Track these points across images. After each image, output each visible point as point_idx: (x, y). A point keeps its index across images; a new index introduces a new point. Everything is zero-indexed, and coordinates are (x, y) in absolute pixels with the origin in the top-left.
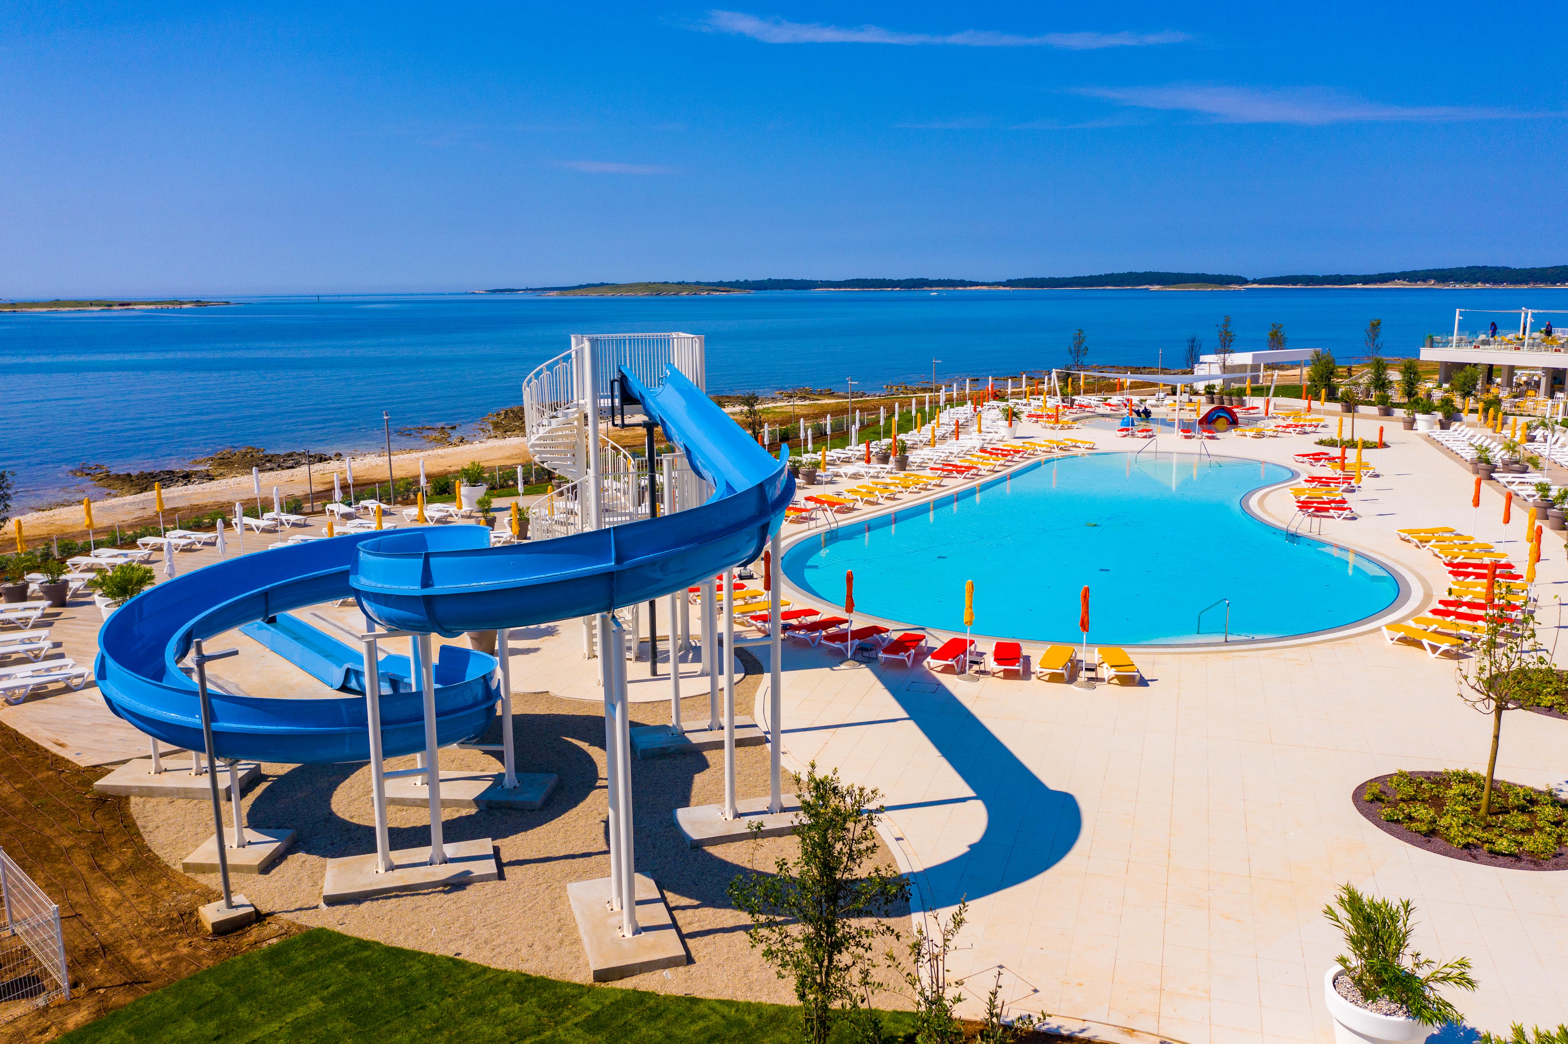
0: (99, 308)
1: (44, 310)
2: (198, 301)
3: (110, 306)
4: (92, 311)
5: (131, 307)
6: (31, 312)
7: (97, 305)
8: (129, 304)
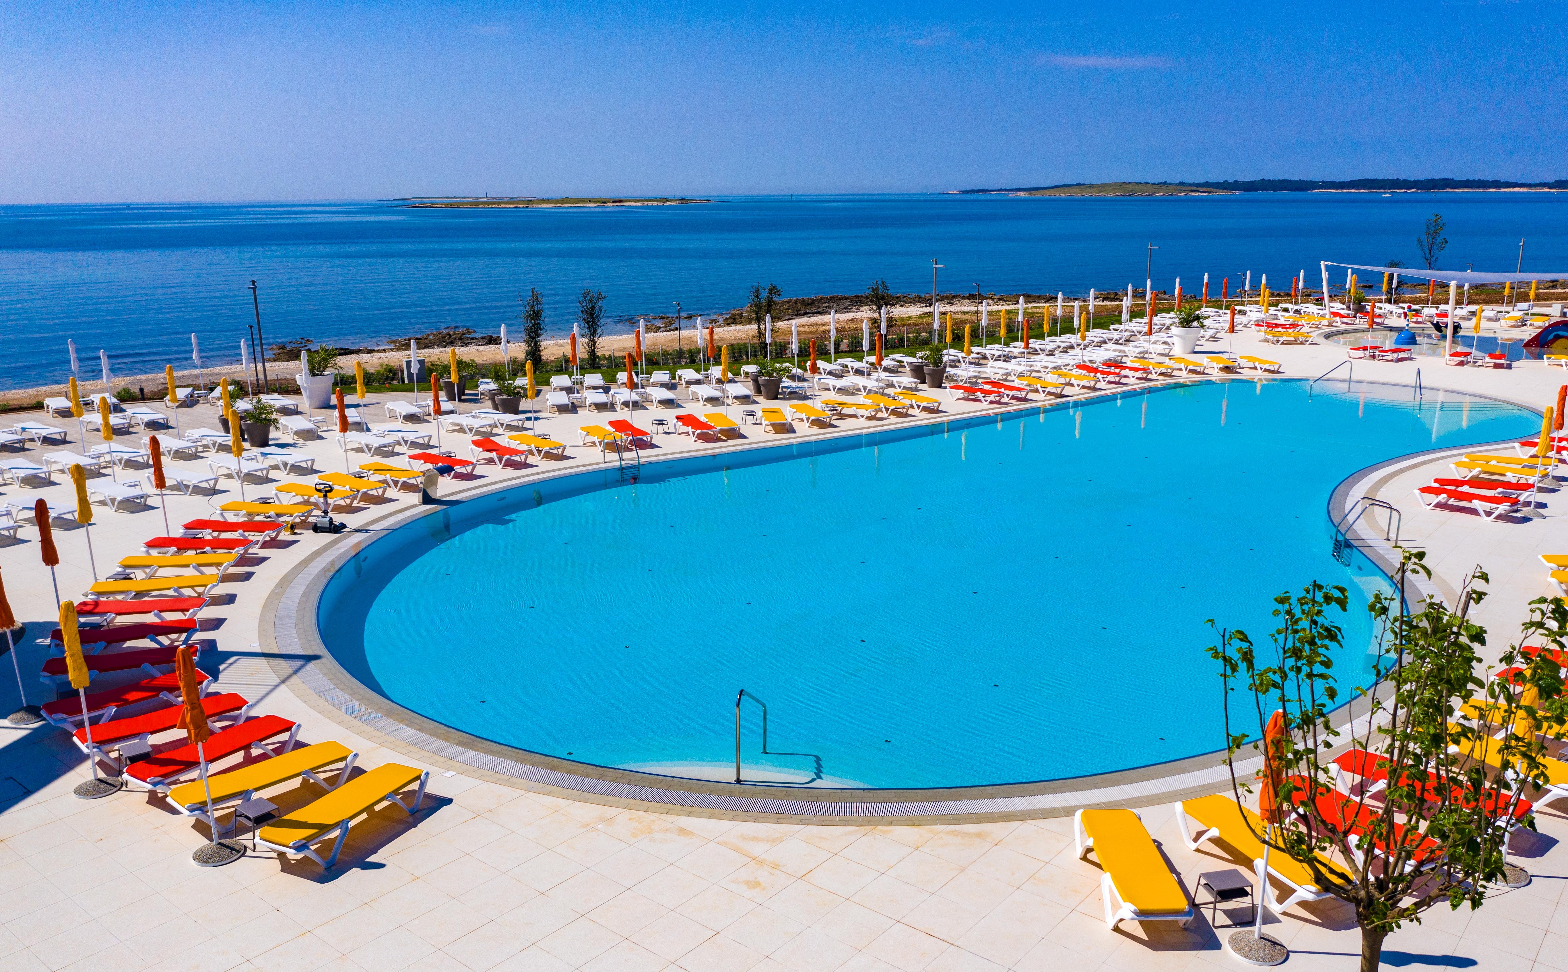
0: (596, 205)
1: (551, 206)
2: (683, 199)
3: (604, 203)
4: (590, 207)
5: (621, 204)
6: (539, 208)
7: (595, 202)
8: (620, 201)
